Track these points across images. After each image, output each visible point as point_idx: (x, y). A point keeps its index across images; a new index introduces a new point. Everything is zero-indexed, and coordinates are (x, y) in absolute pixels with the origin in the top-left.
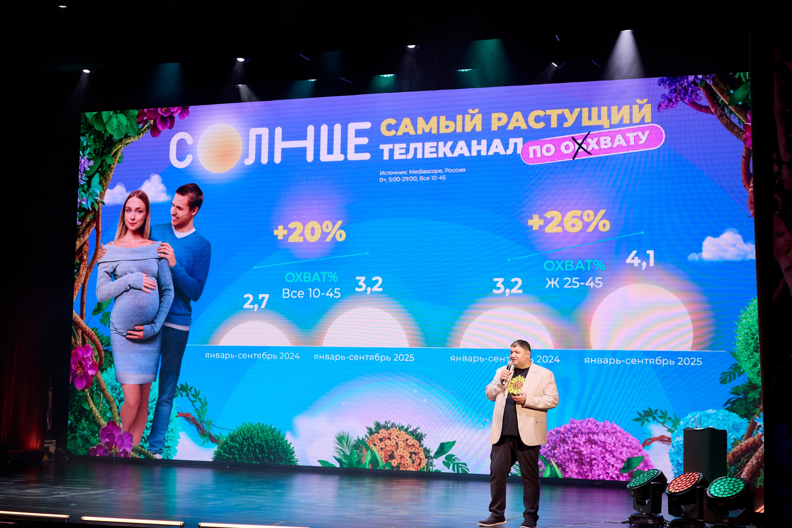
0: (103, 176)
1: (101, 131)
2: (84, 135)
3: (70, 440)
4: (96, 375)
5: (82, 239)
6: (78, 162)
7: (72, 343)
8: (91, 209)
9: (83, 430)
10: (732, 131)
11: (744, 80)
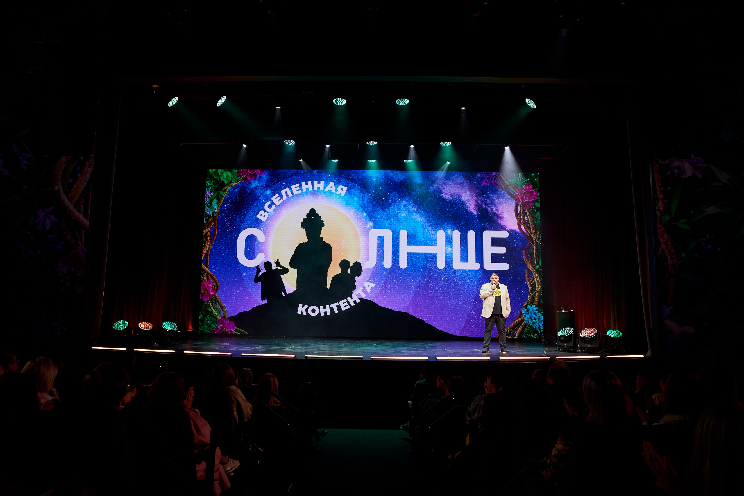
0: (218, 200)
1: (218, 179)
2: (208, 180)
3: (201, 326)
4: (214, 295)
5: (207, 230)
6: (205, 193)
7: (201, 279)
8: (212, 216)
9: (207, 321)
10: (511, 196)
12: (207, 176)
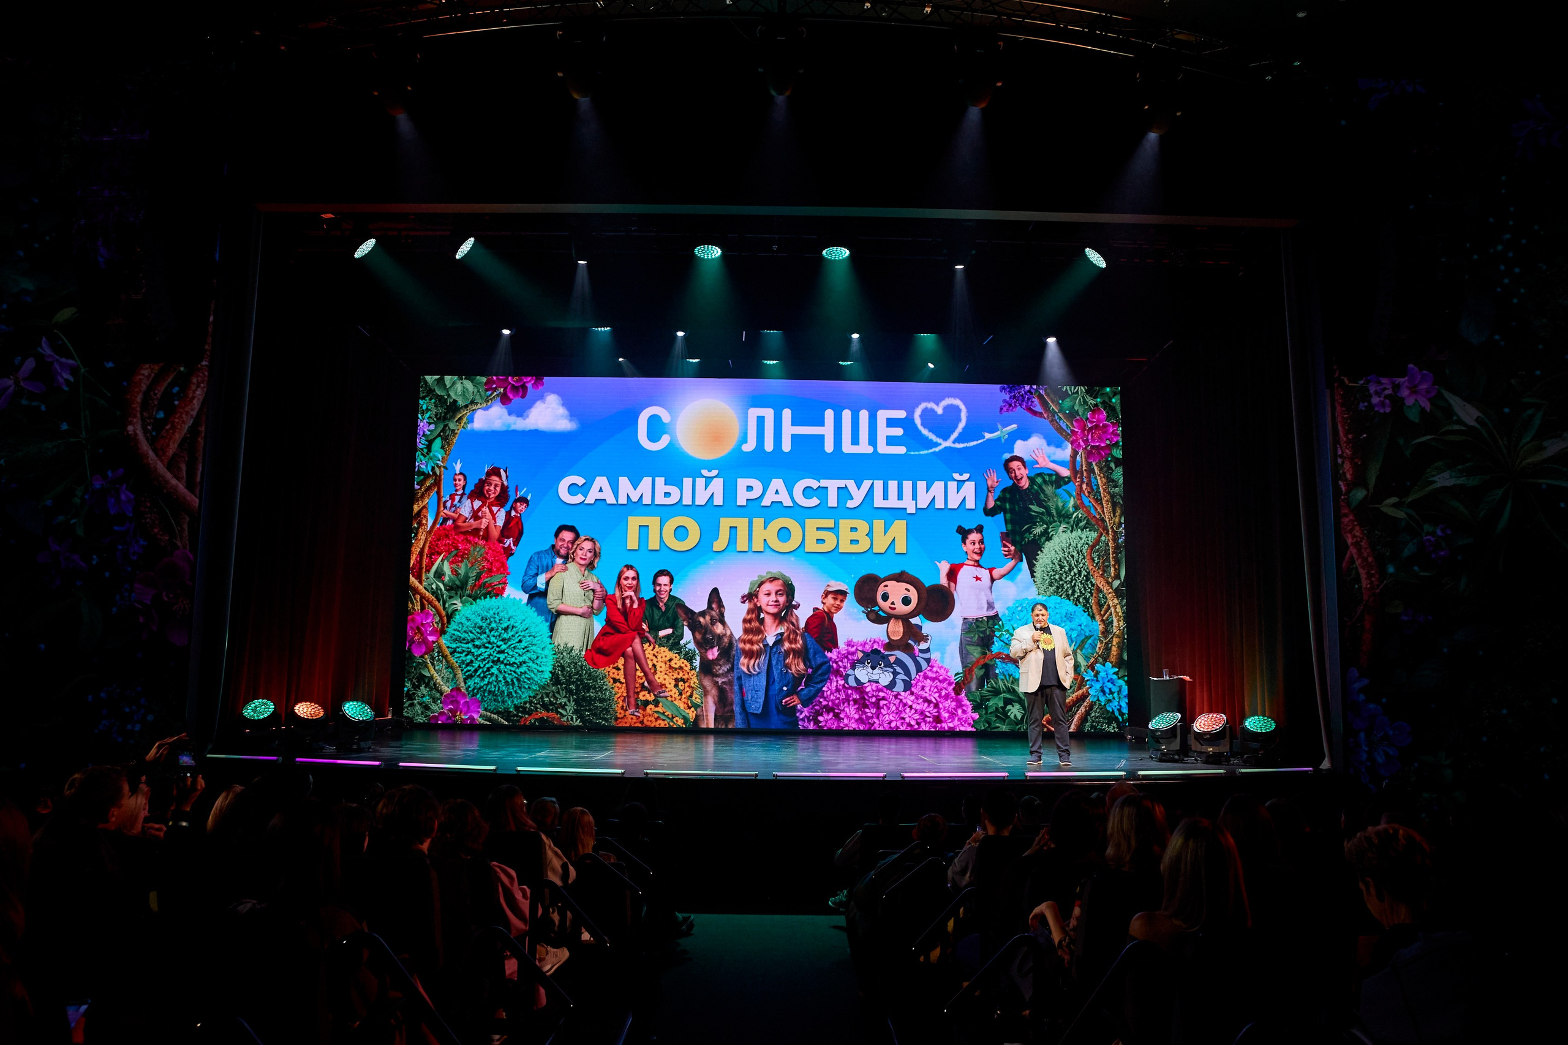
0: (445, 441)
1: (444, 396)
2: (423, 398)
3: (407, 708)
5: (420, 504)
6: (416, 426)
7: (409, 609)
8: (431, 473)
9: (422, 697)
10: (1062, 434)
11: (1070, 393)
12: (421, 389)
